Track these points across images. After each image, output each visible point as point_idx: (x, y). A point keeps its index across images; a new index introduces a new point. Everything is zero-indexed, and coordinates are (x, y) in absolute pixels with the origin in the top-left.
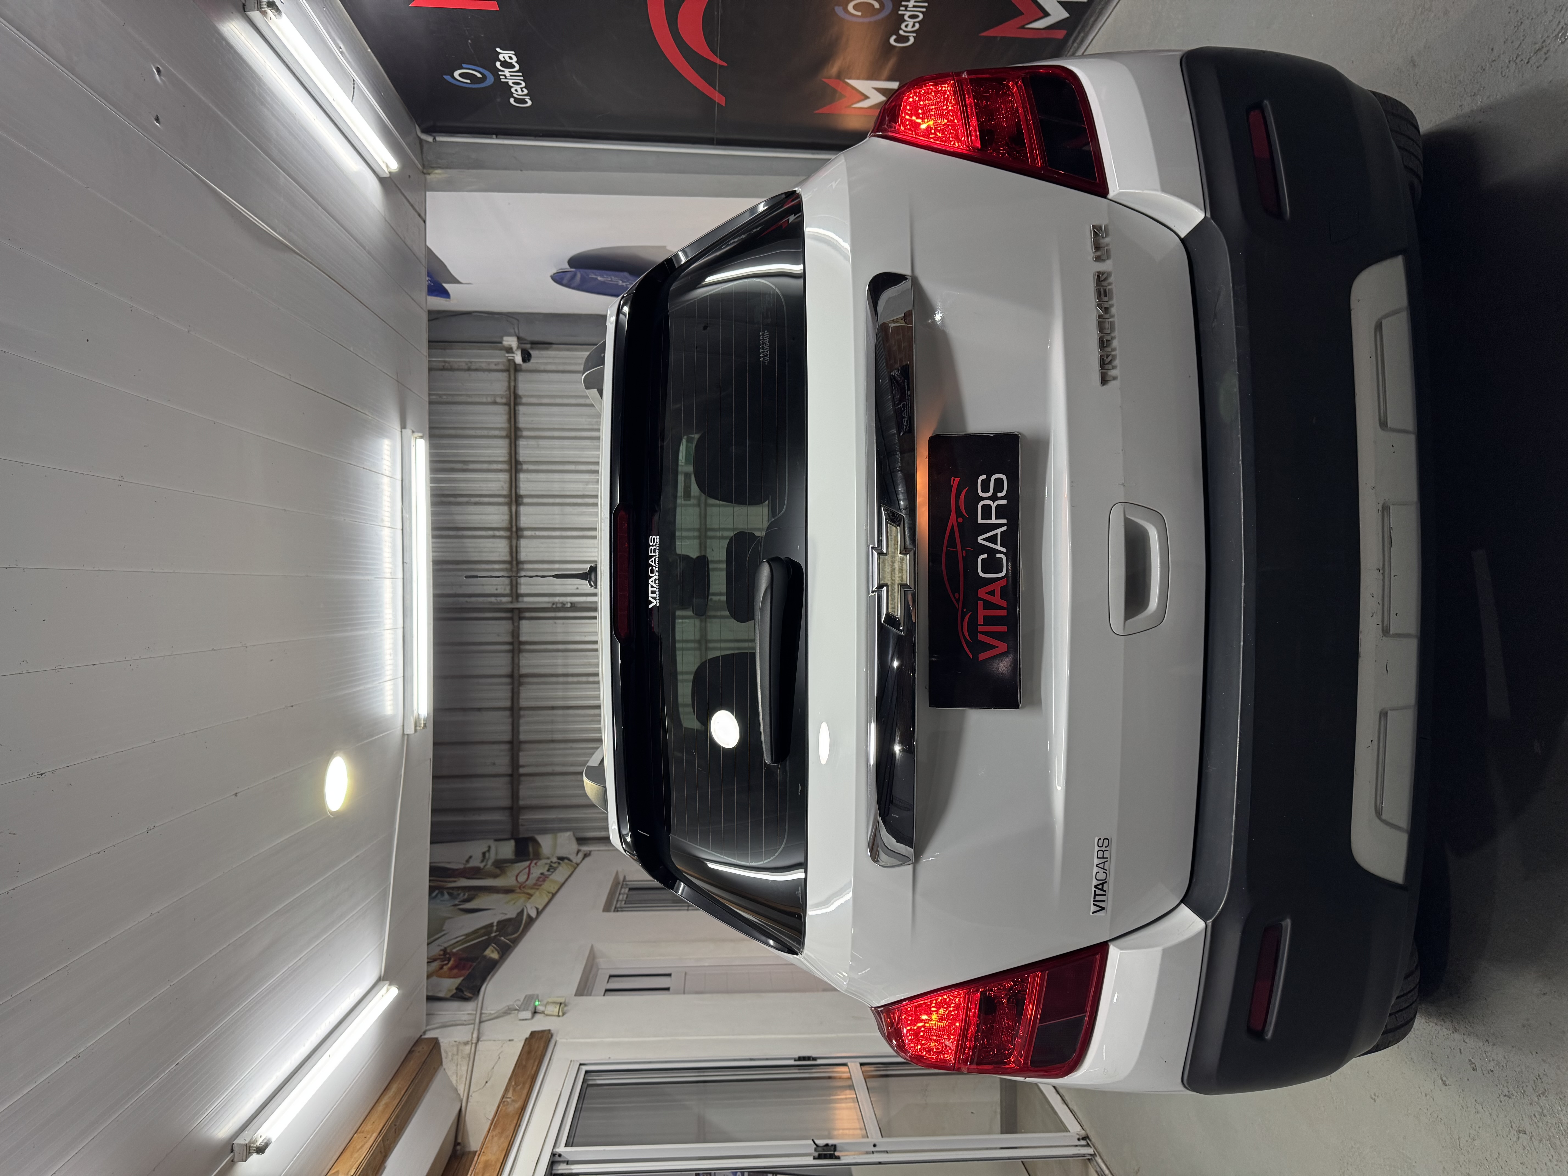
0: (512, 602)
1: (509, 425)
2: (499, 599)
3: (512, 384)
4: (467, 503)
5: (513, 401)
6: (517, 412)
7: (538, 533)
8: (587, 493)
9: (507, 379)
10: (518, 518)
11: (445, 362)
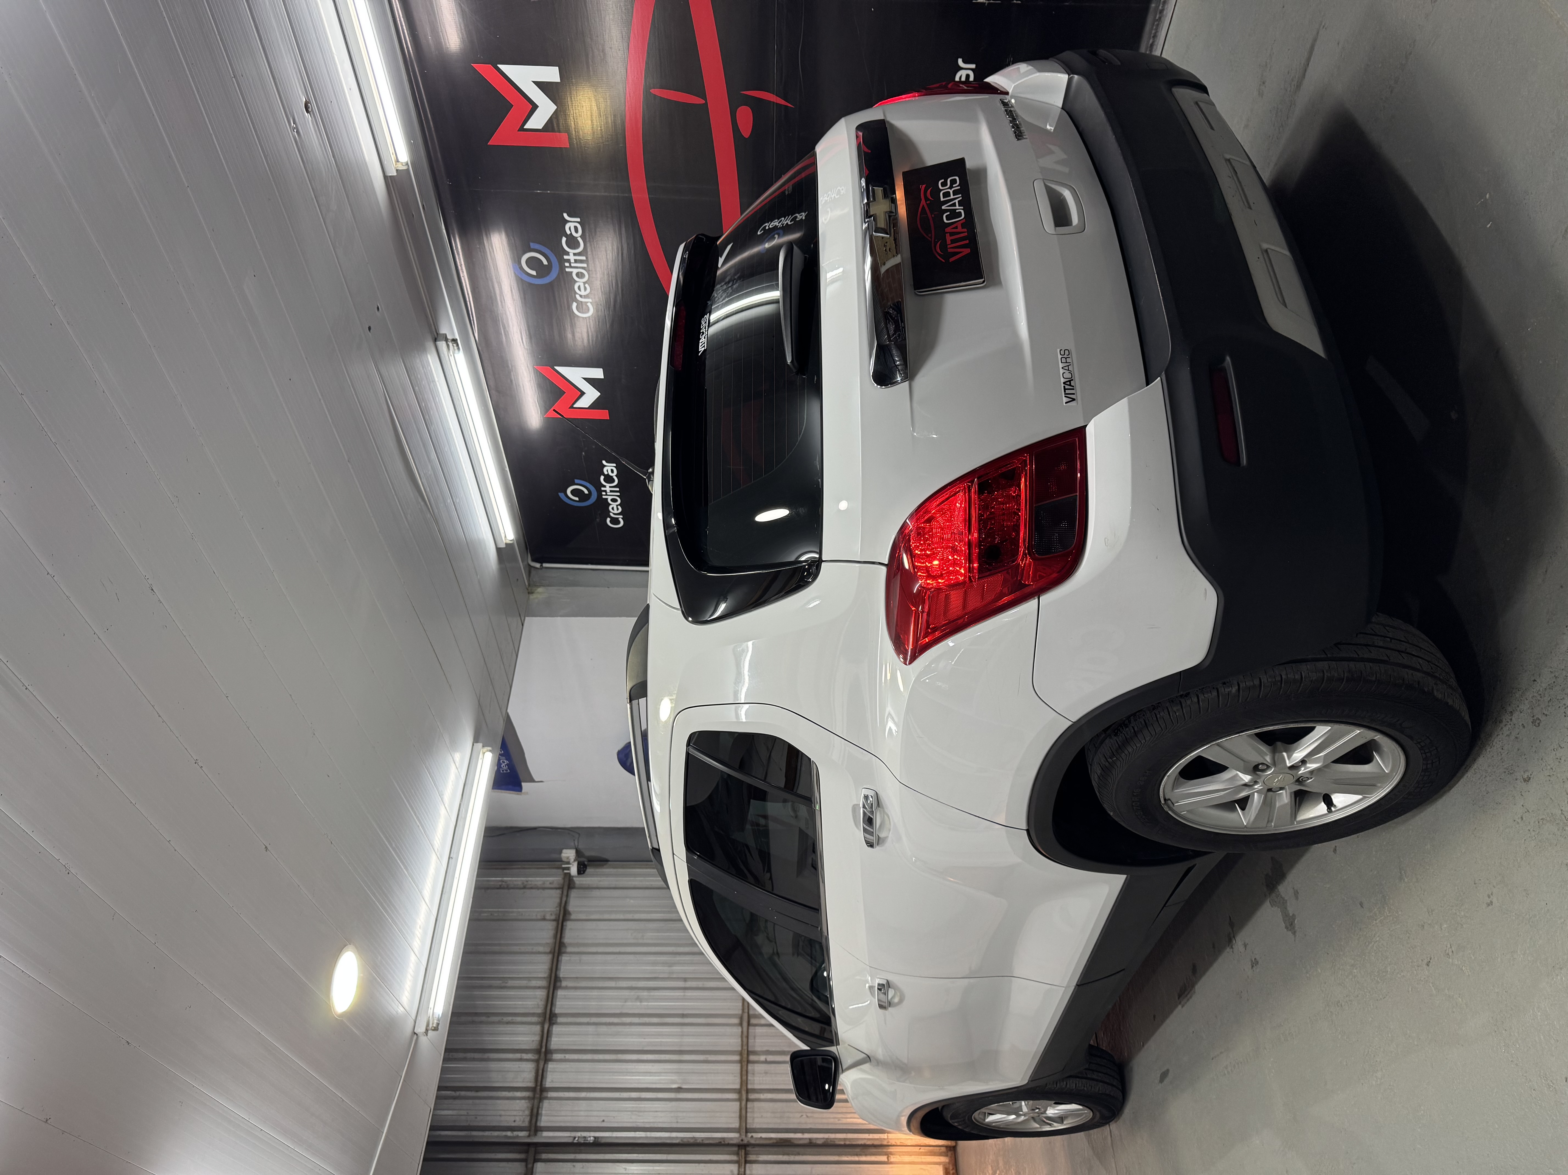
0: (529, 1136)
1: (554, 941)
2: (516, 1133)
3: (564, 899)
4: (499, 1023)
5: (563, 917)
6: (564, 927)
7: (568, 1056)
8: (625, 1011)
9: (559, 896)
10: (549, 1039)
11: (502, 881)
